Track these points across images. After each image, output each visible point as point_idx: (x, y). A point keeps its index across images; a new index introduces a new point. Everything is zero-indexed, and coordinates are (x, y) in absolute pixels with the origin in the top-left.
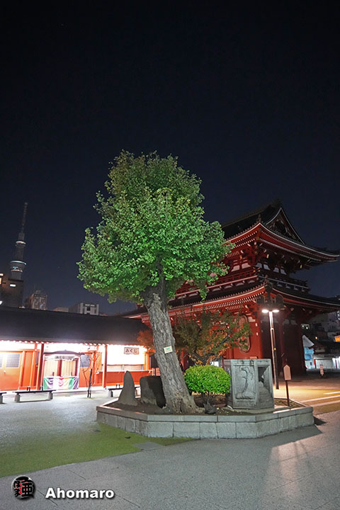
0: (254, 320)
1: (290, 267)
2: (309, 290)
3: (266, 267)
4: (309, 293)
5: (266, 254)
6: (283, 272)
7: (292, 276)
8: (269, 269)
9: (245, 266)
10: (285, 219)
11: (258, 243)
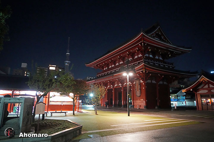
0: (143, 82)
1: (164, 56)
2: (174, 67)
3: (151, 56)
4: (174, 68)
5: (149, 49)
6: (161, 58)
7: (166, 60)
8: (152, 57)
9: (140, 55)
10: (161, 32)
11: (144, 43)
